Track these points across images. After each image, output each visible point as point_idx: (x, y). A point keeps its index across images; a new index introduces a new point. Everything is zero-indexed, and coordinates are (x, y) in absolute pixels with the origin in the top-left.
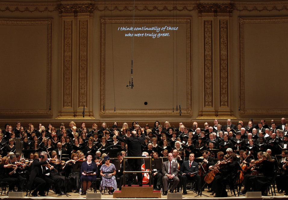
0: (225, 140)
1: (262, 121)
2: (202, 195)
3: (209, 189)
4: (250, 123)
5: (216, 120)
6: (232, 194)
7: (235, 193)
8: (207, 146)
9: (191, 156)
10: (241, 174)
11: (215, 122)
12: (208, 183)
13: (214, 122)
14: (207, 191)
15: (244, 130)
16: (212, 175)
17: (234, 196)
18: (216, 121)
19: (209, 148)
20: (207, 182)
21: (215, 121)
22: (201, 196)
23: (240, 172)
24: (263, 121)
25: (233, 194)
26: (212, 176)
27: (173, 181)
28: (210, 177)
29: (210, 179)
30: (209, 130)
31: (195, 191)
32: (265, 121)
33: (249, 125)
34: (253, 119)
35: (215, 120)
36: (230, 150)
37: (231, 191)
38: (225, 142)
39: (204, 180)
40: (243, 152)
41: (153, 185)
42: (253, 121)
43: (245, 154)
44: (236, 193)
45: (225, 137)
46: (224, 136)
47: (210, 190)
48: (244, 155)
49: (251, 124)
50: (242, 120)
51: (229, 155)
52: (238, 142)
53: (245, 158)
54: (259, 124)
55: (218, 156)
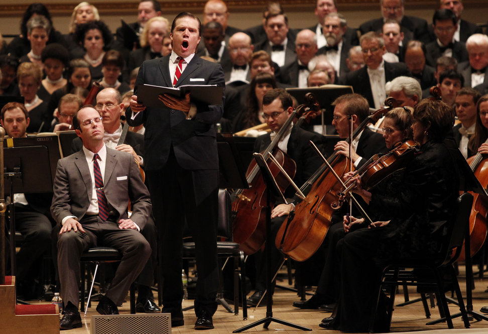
2: (272, 323)
3: (302, 294)
6: (428, 315)
7: (444, 312)
9: (183, 29)
10: (473, 212)
12: (300, 259)
14: (295, 305)
16: (317, 216)
17: (445, 324)
20: (291, 253)
22: (266, 327)
23: (468, 201)
25: (436, 316)
26: (316, 221)
27: (119, 255)
28: (305, 225)
29: (307, 237)
31: (232, 307)
36: (408, 87)
37: (424, 300)
39: (278, 241)
41: (13, 278)
44: (454, 309)
47: (308, 298)
51: (412, 110)
55: (337, 112)
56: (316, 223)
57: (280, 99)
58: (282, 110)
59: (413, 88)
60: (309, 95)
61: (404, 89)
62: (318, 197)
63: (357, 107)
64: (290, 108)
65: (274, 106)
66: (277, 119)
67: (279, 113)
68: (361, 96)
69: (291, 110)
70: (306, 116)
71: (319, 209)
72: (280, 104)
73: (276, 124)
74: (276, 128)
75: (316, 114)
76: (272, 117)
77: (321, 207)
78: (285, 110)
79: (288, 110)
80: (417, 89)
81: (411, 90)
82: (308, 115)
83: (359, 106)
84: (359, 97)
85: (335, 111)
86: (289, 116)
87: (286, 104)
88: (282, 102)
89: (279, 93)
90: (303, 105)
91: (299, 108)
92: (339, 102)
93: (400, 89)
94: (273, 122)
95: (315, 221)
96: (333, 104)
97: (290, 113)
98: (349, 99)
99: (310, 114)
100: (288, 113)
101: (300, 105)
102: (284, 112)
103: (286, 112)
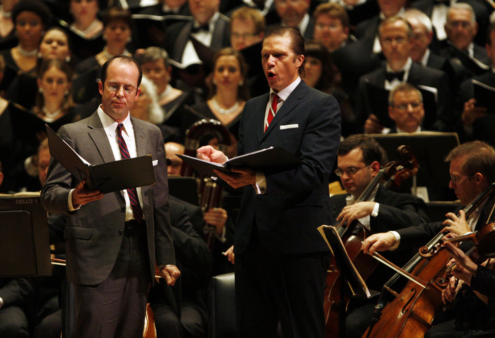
16: (412, 316)
55: (454, 172)
56: (410, 325)
57: (362, 149)
58: (363, 165)
60: (403, 148)
62: (414, 291)
63: (480, 161)
64: (376, 164)
65: (351, 159)
66: (354, 176)
67: (358, 169)
68: (484, 143)
69: (377, 167)
71: (415, 306)
72: (360, 156)
73: (353, 184)
74: (353, 189)
76: (348, 173)
77: (418, 304)
78: (366, 166)
79: (372, 165)
82: (399, 174)
83: (483, 159)
85: (450, 170)
86: (375, 175)
87: (370, 157)
88: (363, 154)
89: (362, 141)
90: (394, 162)
91: (388, 166)
92: (454, 156)
94: (348, 180)
95: (408, 322)
96: (447, 159)
97: (375, 169)
99: (402, 173)
100: (372, 170)
101: (391, 162)
102: (366, 168)
103: (369, 168)
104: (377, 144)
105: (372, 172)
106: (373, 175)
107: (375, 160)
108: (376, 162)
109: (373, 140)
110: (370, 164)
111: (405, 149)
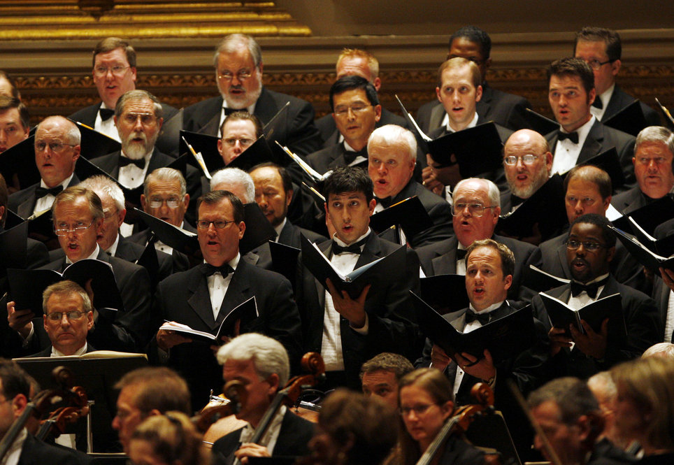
0: (212, 257)
1: (588, 49)
4: (459, 71)
5: (118, 56)
8: (22, 321)
11: (104, 67)
13: (89, 70)
15: (402, 149)
18: (117, 66)
19: (41, 343)
21: (100, 59)
24: (603, 45)
30: (42, 154)
32: (614, 52)
33: (443, 95)
34: (494, 38)
35: (100, 50)
36: (262, 355)
38: (212, 270)
40: (400, 378)
42: (496, 55)
43: (423, 399)
45: (218, 222)
46: (204, 213)
48: (420, 408)
49: (462, 89)
50: (366, 49)
52: (344, 266)
53: (431, 438)
54: (555, 83)
58: (3, 398)
59: (272, 360)
60: (61, 371)
61: (254, 358)
63: (161, 395)
64: (21, 398)
69: (22, 402)
70: (57, 417)
75: (79, 413)
78: (7, 400)
79: (15, 399)
80: (281, 362)
81: (268, 363)
82: (63, 415)
83: (166, 392)
84: (169, 375)
86: (19, 414)
87: (12, 387)
90: (48, 392)
91: (40, 397)
92: (128, 382)
93: (248, 356)
96: (118, 385)
97: (20, 406)
98: (148, 378)
99: (66, 413)
100: (15, 407)
101: (43, 392)
102: (7, 405)
103: (11, 404)
104: (22, 372)
105: (15, 410)
106: (16, 414)
107: (20, 393)
108: (21, 395)
109: (16, 366)
110: (12, 398)
111: (62, 373)
